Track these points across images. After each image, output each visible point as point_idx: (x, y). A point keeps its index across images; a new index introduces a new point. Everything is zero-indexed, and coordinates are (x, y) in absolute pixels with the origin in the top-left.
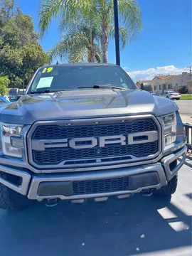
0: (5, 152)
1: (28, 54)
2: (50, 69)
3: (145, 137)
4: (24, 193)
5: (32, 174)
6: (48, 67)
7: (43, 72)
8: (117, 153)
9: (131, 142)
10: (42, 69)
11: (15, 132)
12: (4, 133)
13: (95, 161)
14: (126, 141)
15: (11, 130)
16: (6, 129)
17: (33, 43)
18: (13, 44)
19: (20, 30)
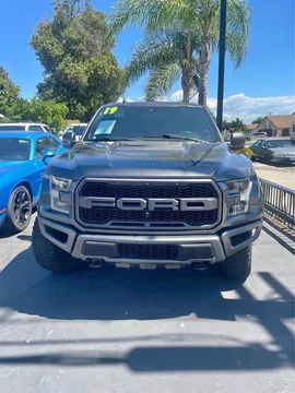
0: (53, 207)
1: (96, 71)
2: (114, 110)
3: (201, 204)
4: (68, 250)
5: (79, 232)
6: (111, 107)
7: (105, 113)
8: (168, 219)
9: (185, 208)
10: (105, 109)
11: (65, 187)
12: (54, 186)
13: (143, 225)
14: (179, 206)
15: (60, 183)
16: (56, 182)
17: (105, 54)
18: (77, 56)
19: (87, 34)
